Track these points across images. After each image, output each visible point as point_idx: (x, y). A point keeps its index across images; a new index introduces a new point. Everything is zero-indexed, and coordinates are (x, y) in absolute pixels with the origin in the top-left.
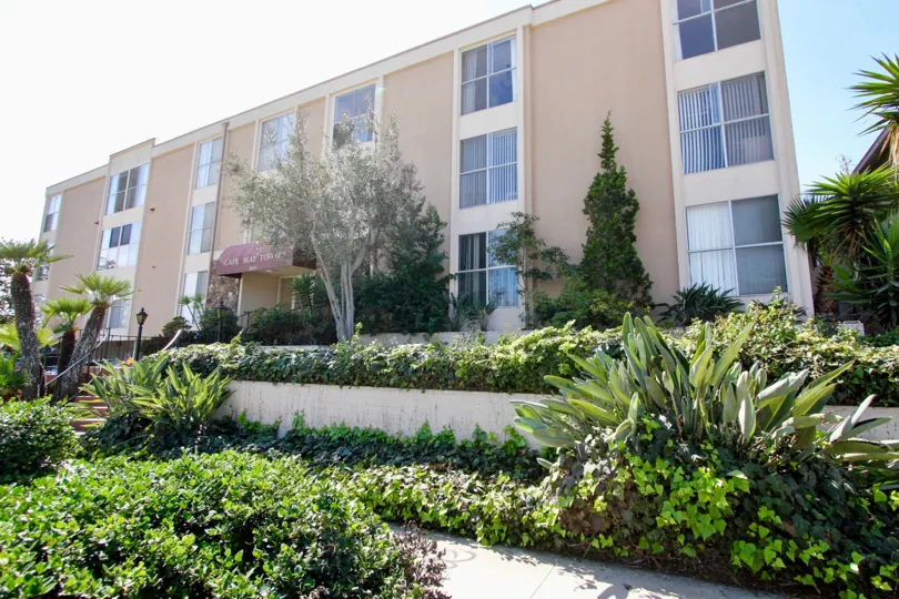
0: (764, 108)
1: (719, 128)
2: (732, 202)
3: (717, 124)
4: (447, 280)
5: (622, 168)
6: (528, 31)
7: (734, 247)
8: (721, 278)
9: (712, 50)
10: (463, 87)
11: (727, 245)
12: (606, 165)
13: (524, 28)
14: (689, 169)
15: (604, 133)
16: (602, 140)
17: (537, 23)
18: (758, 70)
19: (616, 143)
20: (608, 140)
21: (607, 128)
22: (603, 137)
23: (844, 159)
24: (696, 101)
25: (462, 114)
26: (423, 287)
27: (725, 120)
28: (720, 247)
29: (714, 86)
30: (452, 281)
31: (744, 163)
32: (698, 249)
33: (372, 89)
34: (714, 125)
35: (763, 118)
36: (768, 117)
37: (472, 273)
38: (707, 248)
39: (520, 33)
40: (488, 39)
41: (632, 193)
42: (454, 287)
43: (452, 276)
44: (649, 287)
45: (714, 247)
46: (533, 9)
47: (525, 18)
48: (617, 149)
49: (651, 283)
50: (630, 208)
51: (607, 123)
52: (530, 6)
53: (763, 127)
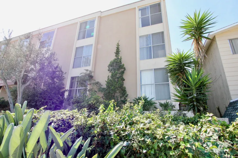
0: (163, 42)
1: (151, 47)
2: (154, 69)
3: (151, 46)
4: (64, 92)
5: (121, 57)
6: (99, 18)
7: (154, 84)
8: (151, 94)
9: (150, 25)
10: (79, 32)
11: (153, 83)
12: (116, 56)
13: (98, 17)
14: (142, 59)
15: (117, 47)
16: (116, 49)
17: (102, 16)
18: (162, 31)
19: (120, 50)
20: (118, 49)
21: (118, 45)
22: (117, 48)
23: (178, 50)
24: (145, 39)
25: (78, 40)
26: (53, 94)
27: (153, 44)
28: (150, 84)
29: (150, 35)
30: (66, 92)
31: (158, 57)
32: (144, 84)
33: (54, 32)
34: (149, 46)
35: (163, 44)
36: (165, 44)
37: (74, 89)
38: (147, 84)
39: (97, 18)
40: (88, 19)
41: (123, 65)
42: (66, 94)
43: (66, 91)
44: (126, 96)
45: (149, 83)
46: (101, 12)
47: (99, 14)
48: (120, 51)
49: (127, 95)
50: (123, 70)
51: (118, 44)
52: (101, 11)
53: (163, 47)
